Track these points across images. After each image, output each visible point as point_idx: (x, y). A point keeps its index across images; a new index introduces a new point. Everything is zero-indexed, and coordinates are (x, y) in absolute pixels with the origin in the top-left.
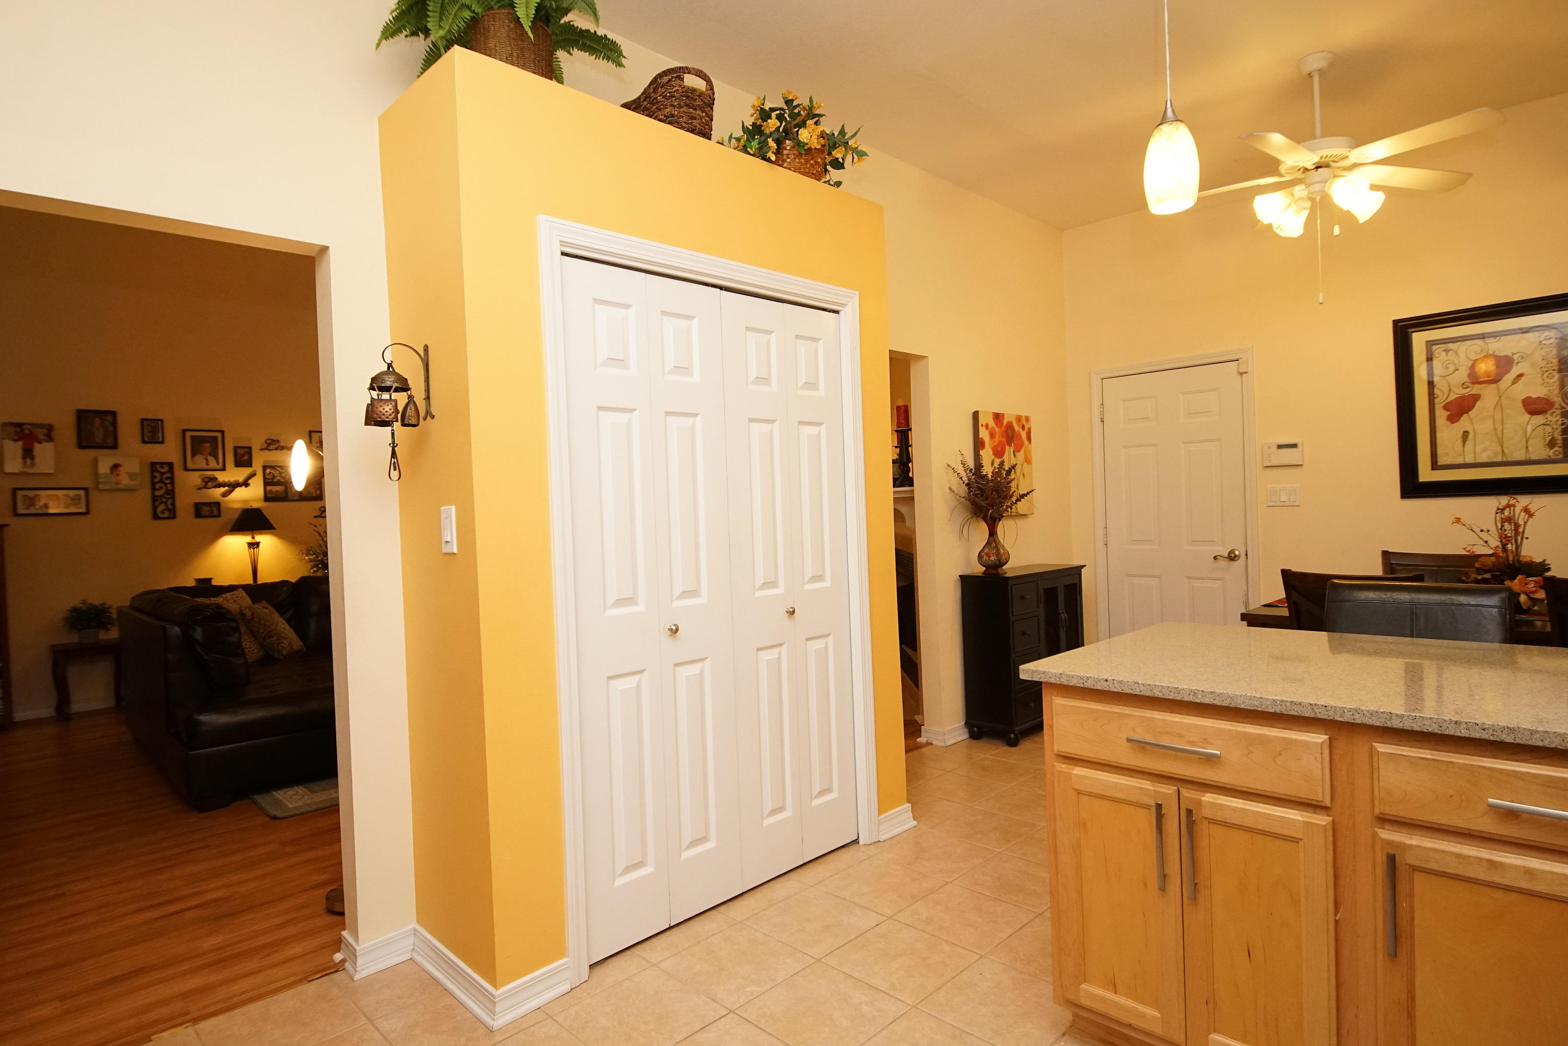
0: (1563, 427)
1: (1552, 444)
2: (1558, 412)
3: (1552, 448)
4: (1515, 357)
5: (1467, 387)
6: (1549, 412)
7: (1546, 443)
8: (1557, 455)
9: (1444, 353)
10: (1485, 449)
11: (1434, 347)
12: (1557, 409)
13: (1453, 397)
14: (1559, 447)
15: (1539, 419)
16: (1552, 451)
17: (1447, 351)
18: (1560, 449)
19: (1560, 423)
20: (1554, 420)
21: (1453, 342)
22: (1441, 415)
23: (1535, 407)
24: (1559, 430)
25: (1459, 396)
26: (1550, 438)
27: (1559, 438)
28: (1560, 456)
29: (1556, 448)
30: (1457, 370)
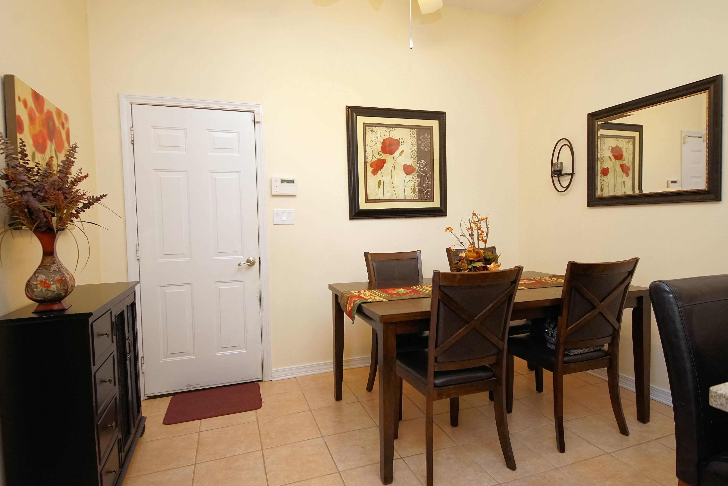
0: (418, 182)
1: (414, 191)
2: (417, 174)
3: (414, 193)
4: (401, 141)
5: (381, 155)
6: (413, 174)
7: (412, 190)
8: (416, 197)
9: (371, 132)
10: (388, 192)
11: (367, 128)
12: (416, 172)
13: (374, 159)
14: (417, 193)
15: (409, 177)
16: (414, 195)
17: (372, 131)
18: (417, 194)
19: (417, 180)
20: (415, 178)
21: (375, 127)
22: (370, 169)
23: (408, 170)
24: (417, 184)
25: (377, 159)
26: (413, 187)
27: (417, 188)
28: (417, 198)
29: (416, 194)
30: (376, 143)
